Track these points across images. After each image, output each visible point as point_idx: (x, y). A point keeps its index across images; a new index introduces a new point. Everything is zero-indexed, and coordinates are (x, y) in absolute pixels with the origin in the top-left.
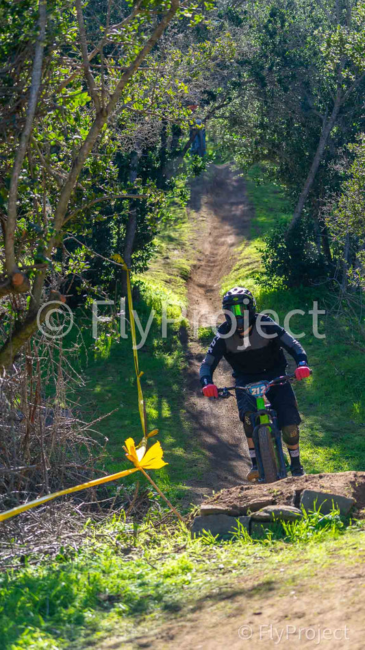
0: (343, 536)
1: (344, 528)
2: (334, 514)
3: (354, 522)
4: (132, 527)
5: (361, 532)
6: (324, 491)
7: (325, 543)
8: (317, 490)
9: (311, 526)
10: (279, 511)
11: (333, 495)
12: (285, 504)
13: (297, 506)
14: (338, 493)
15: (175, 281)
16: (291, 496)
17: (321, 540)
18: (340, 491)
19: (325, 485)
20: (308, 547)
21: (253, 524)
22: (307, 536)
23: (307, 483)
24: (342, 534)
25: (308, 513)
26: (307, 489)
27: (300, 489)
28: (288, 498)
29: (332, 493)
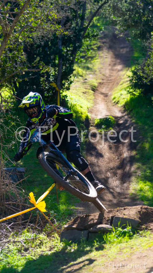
0: (132, 240)
1: (132, 236)
2: (129, 228)
3: (138, 233)
4: (35, 235)
5: (140, 238)
6: (125, 217)
7: (121, 244)
8: (121, 216)
9: (117, 235)
10: (101, 228)
11: (129, 219)
12: (106, 224)
13: (111, 225)
14: (132, 217)
15: (88, 93)
16: (109, 220)
17: (120, 242)
18: (133, 216)
19: (126, 213)
20: (112, 246)
21: (90, 234)
22: (114, 240)
23: (117, 213)
24: (131, 239)
25: (116, 229)
26: (117, 216)
27: (114, 215)
28: (108, 221)
29: (128, 218)
